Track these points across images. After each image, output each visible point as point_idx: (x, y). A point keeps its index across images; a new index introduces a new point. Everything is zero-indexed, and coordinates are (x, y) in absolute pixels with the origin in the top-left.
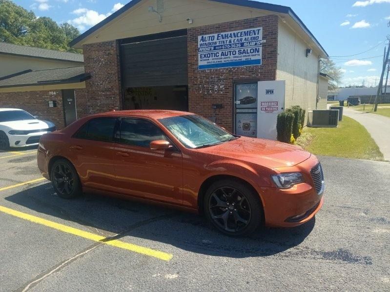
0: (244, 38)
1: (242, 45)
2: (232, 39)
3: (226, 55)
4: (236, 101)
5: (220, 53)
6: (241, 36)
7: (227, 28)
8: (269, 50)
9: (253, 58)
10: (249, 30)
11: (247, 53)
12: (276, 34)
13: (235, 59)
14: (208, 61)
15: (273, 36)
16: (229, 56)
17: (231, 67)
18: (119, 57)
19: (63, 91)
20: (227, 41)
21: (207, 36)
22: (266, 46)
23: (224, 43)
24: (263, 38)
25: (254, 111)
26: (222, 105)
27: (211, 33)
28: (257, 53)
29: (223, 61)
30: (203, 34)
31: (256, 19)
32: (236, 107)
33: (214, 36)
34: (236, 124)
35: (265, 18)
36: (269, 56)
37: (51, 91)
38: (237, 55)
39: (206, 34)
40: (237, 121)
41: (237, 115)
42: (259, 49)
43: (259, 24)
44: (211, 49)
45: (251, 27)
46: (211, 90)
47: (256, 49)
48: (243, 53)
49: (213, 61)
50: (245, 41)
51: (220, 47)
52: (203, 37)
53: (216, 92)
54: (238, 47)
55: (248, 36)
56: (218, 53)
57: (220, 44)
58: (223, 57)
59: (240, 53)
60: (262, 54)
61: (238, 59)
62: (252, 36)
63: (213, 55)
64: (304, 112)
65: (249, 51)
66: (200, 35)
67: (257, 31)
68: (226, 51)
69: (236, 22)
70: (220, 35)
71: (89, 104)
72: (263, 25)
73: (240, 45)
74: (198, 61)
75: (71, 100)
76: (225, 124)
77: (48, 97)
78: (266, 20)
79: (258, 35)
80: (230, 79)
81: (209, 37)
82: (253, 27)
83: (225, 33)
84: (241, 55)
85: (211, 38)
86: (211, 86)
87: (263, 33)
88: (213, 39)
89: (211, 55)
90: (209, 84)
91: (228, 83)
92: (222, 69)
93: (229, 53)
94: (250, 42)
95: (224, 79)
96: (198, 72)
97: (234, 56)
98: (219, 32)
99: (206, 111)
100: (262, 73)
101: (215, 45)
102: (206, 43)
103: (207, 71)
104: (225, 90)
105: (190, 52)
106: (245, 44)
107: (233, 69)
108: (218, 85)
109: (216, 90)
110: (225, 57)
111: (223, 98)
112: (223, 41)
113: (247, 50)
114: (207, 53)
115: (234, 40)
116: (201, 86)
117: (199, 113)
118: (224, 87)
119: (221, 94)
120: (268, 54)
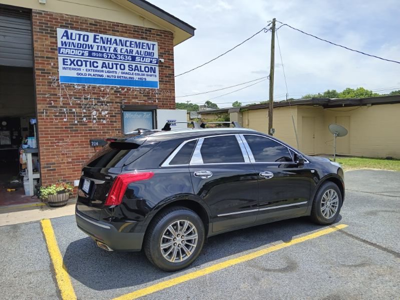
0: (135, 50)
1: (134, 58)
2: (119, 48)
5: (100, 63)
6: (130, 46)
7: (110, 30)
8: (167, 72)
9: (149, 79)
10: (142, 41)
11: (141, 71)
13: (123, 75)
14: (79, 72)
15: (170, 57)
16: (114, 69)
17: (119, 86)
20: (110, 48)
21: (74, 32)
22: (162, 66)
23: (106, 50)
24: (160, 55)
27: (82, 30)
28: (152, 73)
29: (105, 75)
30: (67, 27)
31: (150, 30)
35: (160, 33)
38: (127, 70)
39: (72, 28)
42: (155, 68)
43: (153, 37)
44: (83, 54)
45: (143, 38)
47: (151, 68)
48: (135, 69)
49: (88, 73)
50: (137, 55)
51: (100, 55)
52: (66, 32)
53: (95, 121)
54: (128, 60)
55: (141, 49)
56: (97, 63)
57: (99, 50)
58: (104, 69)
59: (131, 68)
60: (160, 76)
61: (128, 76)
62: (146, 50)
63: (88, 63)
65: (143, 69)
66: (62, 27)
67: (152, 46)
68: (111, 63)
69: (125, 26)
70: (99, 37)
72: (157, 40)
73: (130, 58)
74: (58, 68)
78: (162, 36)
79: (153, 51)
80: (116, 103)
81: (80, 35)
82: (146, 39)
83: (107, 36)
84: (133, 72)
85: (82, 37)
86: (85, 111)
87: (158, 50)
88: (86, 39)
89: (84, 63)
90: (81, 107)
91: (115, 108)
92: (103, 87)
93: (115, 66)
94: (143, 57)
95: (108, 102)
96: (58, 86)
97: (123, 71)
98: (96, 31)
99: (76, 150)
100: (160, 99)
101: (90, 50)
102: (73, 43)
103: (76, 87)
104: (109, 119)
105: (40, 51)
106: (137, 58)
107: (120, 90)
108: (97, 110)
109: (95, 117)
110: (108, 70)
111: (108, 130)
112: (104, 47)
113: (140, 67)
114: (76, 59)
115: (121, 49)
116: (65, 110)
117: (63, 154)
118: (108, 113)
119: (104, 124)
120: (166, 77)
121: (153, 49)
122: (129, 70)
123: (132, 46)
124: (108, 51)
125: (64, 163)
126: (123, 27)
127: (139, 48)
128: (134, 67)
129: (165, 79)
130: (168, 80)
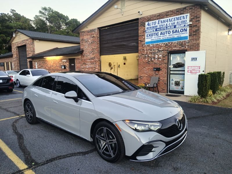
0: (176, 22)
1: (175, 27)
3: (163, 34)
4: (170, 65)
5: (160, 33)
7: (165, 16)
8: (194, 29)
9: (183, 35)
10: (180, 16)
11: (178, 32)
12: (199, 18)
13: (169, 36)
14: (152, 39)
15: (198, 19)
16: (166, 34)
17: (167, 42)
18: (99, 39)
19: (69, 59)
20: (164, 24)
22: (192, 26)
24: (190, 21)
25: (182, 72)
26: (160, 68)
27: (154, 20)
28: (185, 32)
29: (161, 38)
30: (149, 21)
31: (185, 8)
32: (170, 69)
33: (156, 22)
34: (170, 82)
35: (192, 7)
36: (194, 33)
37: (63, 59)
38: (171, 34)
39: (151, 21)
40: (171, 79)
41: (171, 75)
42: (187, 29)
43: (187, 11)
44: (153, 31)
45: (181, 14)
46: (153, 58)
47: (185, 29)
48: (175, 32)
50: (177, 24)
51: (160, 29)
52: (148, 23)
53: (156, 60)
54: (172, 28)
56: (158, 33)
57: (160, 27)
58: (161, 35)
59: (173, 32)
60: (189, 33)
61: (172, 36)
62: (182, 20)
63: (155, 34)
64: (224, 73)
65: (179, 31)
66: (147, 21)
67: (186, 17)
68: (164, 32)
69: (171, 11)
70: (160, 21)
71: (82, 67)
72: (189, 12)
74: (145, 39)
75: (73, 65)
76: (162, 81)
77: (62, 63)
80: (166, 50)
81: (153, 23)
82: (183, 14)
83: (164, 19)
84: (174, 33)
85: (154, 23)
86: (153, 55)
87: (190, 18)
88: (155, 24)
89: (154, 34)
90: (152, 54)
91: (165, 53)
92: (161, 44)
93: (166, 33)
94: (180, 25)
95: (162, 51)
96: (145, 46)
97: (169, 34)
98: (159, 19)
99: (149, 72)
100: (189, 46)
101: (156, 28)
102: (150, 27)
103: (151, 45)
104: (162, 58)
105: (140, 33)
106: (177, 26)
107: (168, 44)
108: (158, 55)
109: (157, 58)
110: (163, 35)
111: (161, 63)
112: (162, 25)
113: (178, 30)
114: (151, 33)
115: (169, 24)
116: (146, 55)
117: (145, 73)
118: (162, 56)
119: (160, 61)
120: (193, 32)
121: (186, 18)
122: (172, 33)
123: (175, 20)
124: (163, 27)
125: (145, 77)
126: (171, 12)
127: (179, 20)
128: (175, 31)
129: (193, 33)
130: (195, 34)
